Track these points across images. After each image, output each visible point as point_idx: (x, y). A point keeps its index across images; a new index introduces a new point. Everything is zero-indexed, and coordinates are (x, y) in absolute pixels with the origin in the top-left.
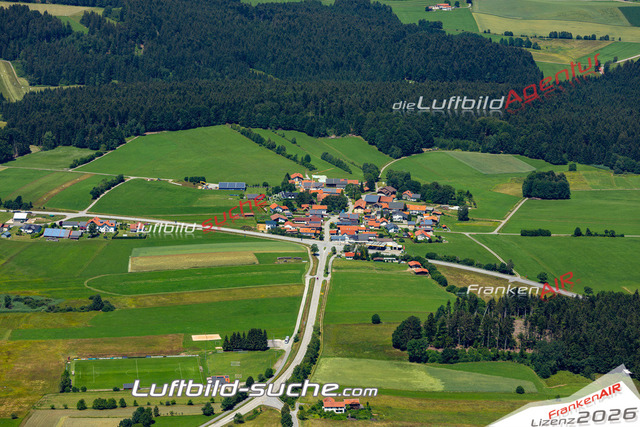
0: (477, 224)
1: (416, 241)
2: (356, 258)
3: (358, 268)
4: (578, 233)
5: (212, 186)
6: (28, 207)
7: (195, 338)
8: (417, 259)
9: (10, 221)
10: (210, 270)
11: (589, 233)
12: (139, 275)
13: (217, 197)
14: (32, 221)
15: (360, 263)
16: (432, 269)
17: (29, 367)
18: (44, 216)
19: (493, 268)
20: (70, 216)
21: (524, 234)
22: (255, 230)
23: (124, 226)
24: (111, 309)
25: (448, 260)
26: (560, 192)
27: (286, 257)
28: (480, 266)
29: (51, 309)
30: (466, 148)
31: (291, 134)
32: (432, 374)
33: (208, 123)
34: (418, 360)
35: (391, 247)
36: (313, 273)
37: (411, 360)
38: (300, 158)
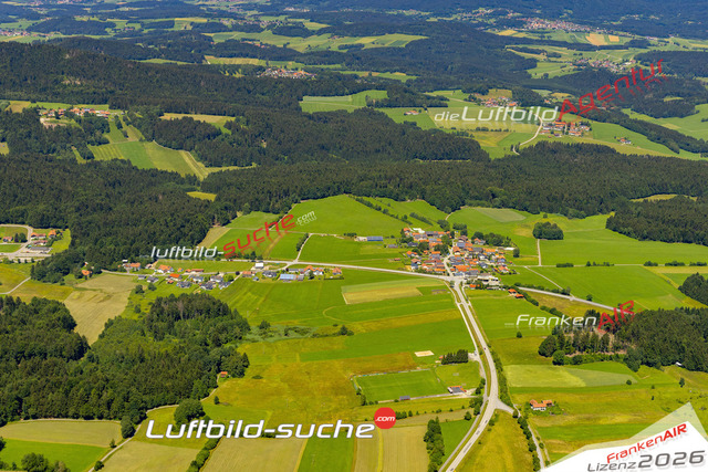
0: (525, 259)
1: (502, 274)
2: (477, 288)
3: (483, 295)
4: (589, 265)
5: (361, 238)
6: (261, 259)
7: (418, 354)
8: (512, 288)
9: (253, 269)
10: (397, 301)
11: (595, 264)
12: (354, 306)
13: (370, 247)
14: (267, 268)
15: (479, 291)
16: (525, 296)
17: (328, 384)
18: (273, 264)
19: (558, 292)
20: (289, 264)
21: (558, 266)
22: (406, 270)
23: (326, 271)
24: (351, 334)
25: (528, 287)
26: (557, 235)
27: (437, 289)
28: (548, 290)
29: (314, 336)
30: (483, 206)
31: (385, 200)
32: (572, 373)
33: (335, 194)
34: (559, 364)
35: (491, 279)
36: (459, 301)
37: (555, 363)
38: (400, 217)
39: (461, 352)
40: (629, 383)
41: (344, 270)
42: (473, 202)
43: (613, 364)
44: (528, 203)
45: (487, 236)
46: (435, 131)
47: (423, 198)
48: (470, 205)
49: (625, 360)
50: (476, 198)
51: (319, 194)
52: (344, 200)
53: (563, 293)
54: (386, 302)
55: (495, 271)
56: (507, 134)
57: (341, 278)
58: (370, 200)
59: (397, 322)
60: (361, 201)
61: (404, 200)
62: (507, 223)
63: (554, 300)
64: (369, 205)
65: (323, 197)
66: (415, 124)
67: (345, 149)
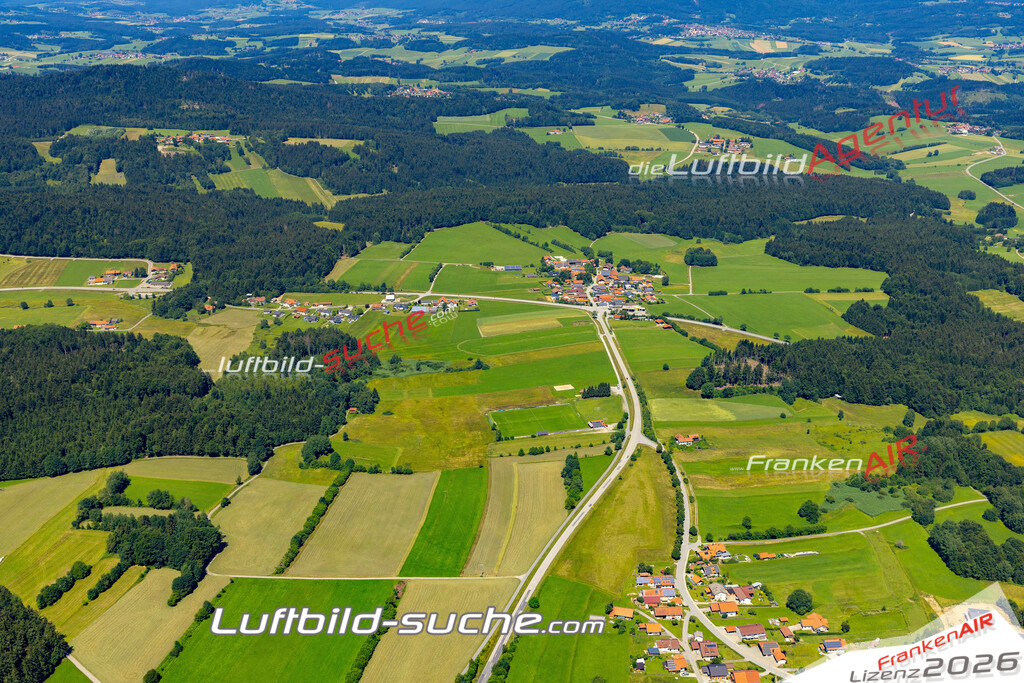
0: (675, 287)
1: (649, 303)
2: (621, 319)
3: (627, 326)
4: (744, 292)
5: (499, 268)
6: (391, 291)
7: (558, 388)
8: (659, 318)
9: (383, 301)
10: (535, 333)
11: (750, 292)
12: (490, 339)
13: (507, 277)
14: (398, 300)
15: (624, 322)
16: (673, 326)
17: (462, 420)
18: (405, 296)
19: (708, 321)
20: (421, 296)
21: (711, 294)
22: (546, 301)
23: (461, 302)
24: (487, 368)
25: (678, 317)
26: (710, 261)
27: (578, 320)
28: (699, 320)
29: (448, 370)
30: (631, 231)
31: (525, 227)
32: (722, 407)
33: (470, 221)
34: (708, 397)
35: (637, 309)
36: (602, 332)
37: (703, 396)
38: (540, 245)
39: (602, 385)
40: (783, 416)
41: (480, 301)
42: (620, 227)
43: (766, 397)
44: (679, 227)
45: (634, 263)
46: (581, 151)
47: (566, 224)
48: (617, 231)
49: (780, 392)
50: (624, 223)
51: (453, 222)
52: (480, 227)
53: (715, 323)
54: (523, 335)
55: (641, 301)
56: (659, 154)
57: (477, 310)
58: (509, 227)
59: (535, 355)
60: (499, 228)
61: (545, 226)
62: (656, 250)
63: (705, 330)
64: (508, 232)
65: (458, 224)
66: (558, 144)
67: (482, 172)
